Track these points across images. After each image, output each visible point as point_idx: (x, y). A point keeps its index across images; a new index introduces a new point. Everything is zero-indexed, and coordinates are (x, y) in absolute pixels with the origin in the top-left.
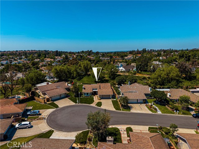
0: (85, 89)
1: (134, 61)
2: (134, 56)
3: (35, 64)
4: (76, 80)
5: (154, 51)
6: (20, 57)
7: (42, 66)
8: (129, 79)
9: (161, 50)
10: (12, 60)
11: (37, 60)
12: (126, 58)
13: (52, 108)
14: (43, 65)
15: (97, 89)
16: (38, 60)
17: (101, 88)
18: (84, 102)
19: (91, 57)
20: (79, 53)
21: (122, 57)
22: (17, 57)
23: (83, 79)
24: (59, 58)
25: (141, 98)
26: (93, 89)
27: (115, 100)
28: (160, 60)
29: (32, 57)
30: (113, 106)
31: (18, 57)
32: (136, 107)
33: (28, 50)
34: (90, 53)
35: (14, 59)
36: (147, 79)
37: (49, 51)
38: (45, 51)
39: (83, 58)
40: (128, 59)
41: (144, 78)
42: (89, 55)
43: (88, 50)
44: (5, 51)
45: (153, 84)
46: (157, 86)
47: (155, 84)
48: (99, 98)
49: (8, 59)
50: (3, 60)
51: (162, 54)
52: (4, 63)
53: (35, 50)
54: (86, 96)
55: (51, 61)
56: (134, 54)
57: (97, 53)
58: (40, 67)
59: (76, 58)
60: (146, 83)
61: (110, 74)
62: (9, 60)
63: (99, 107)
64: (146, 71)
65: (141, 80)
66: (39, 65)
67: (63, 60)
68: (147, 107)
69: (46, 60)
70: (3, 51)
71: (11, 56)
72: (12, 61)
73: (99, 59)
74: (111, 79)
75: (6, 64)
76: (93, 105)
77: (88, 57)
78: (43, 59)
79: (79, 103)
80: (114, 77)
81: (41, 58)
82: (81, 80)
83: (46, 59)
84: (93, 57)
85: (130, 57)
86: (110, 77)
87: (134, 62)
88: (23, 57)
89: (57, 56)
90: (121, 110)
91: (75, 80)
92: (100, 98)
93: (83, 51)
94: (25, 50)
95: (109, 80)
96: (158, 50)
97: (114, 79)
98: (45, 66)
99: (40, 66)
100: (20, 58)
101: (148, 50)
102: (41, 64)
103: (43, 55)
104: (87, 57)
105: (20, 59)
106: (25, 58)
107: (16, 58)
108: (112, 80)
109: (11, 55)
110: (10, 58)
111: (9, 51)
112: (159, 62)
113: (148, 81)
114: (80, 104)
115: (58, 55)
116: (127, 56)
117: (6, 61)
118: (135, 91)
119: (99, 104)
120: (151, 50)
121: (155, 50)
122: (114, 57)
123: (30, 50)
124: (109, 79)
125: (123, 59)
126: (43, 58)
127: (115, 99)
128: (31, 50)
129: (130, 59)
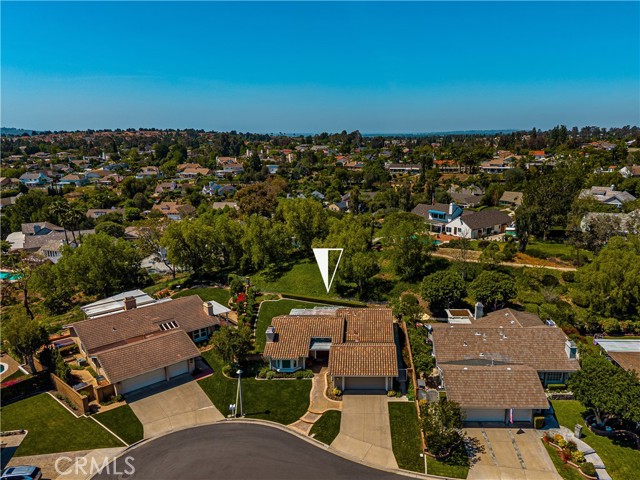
0: (276, 338)
1: (516, 180)
2: (519, 157)
3: (135, 188)
4: (262, 278)
5: (599, 132)
6: (94, 158)
7: (162, 198)
8: (478, 286)
9: (626, 129)
10: (65, 169)
11: (151, 173)
12: (485, 165)
13: (109, 446)
14: (166, 194)
15: (329, 341)
16: (155, 171)
17: (350, 335)
18: (262, 408)
19: (351, 163)
20: (309, 141)
21: (470, 162)
22: (81, 158)
23: (288, 276)
24: (230, 165)
25: (523, 405)
26: (313, 341)
27: (405, 399)
28: (621, 180)
29: (137, 158)
30: (389, 444)
31: (86, 159)
32: (496, 449)
33: (129, 130)
34: (349, 142)
35: (72, 165)
36: (562, 282)
37: (202, 131)
38: (191, 132)
39: (317, 165)
40: (492, 170)
41: (549, 280)
42: (346, 151)
43: (345, 132)
44: (50, 132)
45: (587, 306)
46: (602, 321)
47: (597, 307)
48: (335, 391)
49: (48, 165)
50: (30, 170)
51: (630, 150)
52: (33, 182)
53: (153, 130)
54: (281, 375)
55: (199, 174)
56: (518, 149)
57: (379, 142)
58: (155, 199)
59: (295, 164)
60: (553, 302)
61: (402, 261)
62: (54, 171)
63: (325, 447)
64: (557, 236)
65: (534, 288)
66: (153, 191)
67: (243, 173)
68: (552, 453)
69: (182, 170)
70: (42, 133)
71: (61, 155)
72: (63, 172)
73: (378, 171)
74: (405, 280)
75: (37, 185)
76: (301, 429)
77: (340, 159)
78: (171, 168)
79: (238, 415)
80: (418, 269)
81: (166, 165)
82: (279, 276)
83: (183, 166)
84: (358, 159)
85: (502, 161)
86: (399, 271)
87: (517, 186)
88: (106, 157)
89: (225, 154)
90: (422, 471)
91: (257, 277)
92: (339, 388)
93: (325, 136)
94: (118, 130)
95: (396, 282)
96: (613, 130)
97: (415, 278)
98: (173, 196)
99: (156, 195)
100: (92, 161)
101: (575, 129)
102: (160, 188)
103: (174, 150)
104: (334, 160)
105: (94, 164)
106: (112, 163)
107: (77, 163)
108: (407, 285)
109: (64, 149)
110: (59, 162)
111: (62, 132)
112: (616, 189)
113: (565, 291)
114: (243, 420)
115: (231, 152)
116: (489, 157)
117: (40, 175)
118: (499, 358)
119: (329, 427)
120: (588, 128)
121: (604, 129)
122: (440, 162)
123: (137, 129)
124: (398, 278)
125: (474, 171)
126: (173, 162)
127: (406, 392)
128: (141, 129)
129: (499, 170)
